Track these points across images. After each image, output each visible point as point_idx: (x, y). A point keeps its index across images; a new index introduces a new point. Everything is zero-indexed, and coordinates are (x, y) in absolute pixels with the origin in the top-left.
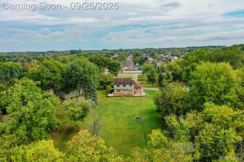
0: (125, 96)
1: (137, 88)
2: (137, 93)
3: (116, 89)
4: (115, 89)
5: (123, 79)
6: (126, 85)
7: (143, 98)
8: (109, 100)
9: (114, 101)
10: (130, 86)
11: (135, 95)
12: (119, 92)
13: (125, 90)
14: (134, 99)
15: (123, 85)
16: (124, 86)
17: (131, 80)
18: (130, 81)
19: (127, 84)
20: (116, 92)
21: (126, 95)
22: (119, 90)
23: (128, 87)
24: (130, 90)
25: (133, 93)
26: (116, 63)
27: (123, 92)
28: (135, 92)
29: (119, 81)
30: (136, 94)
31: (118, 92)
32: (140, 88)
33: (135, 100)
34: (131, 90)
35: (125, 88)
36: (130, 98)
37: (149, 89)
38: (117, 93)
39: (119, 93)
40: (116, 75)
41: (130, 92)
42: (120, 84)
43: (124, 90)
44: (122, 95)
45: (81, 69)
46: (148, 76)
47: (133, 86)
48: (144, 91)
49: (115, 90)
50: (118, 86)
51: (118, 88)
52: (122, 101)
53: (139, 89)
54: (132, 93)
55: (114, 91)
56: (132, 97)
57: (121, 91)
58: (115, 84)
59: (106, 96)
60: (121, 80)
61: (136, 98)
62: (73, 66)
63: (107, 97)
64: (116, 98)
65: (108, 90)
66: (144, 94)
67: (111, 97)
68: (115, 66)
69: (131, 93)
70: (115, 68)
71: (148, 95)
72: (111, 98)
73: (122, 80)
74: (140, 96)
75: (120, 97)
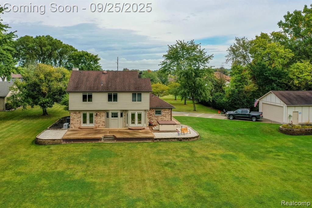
0: (115, 139)
1: (160, 106)
2: (162, 128)
3: (80, 111)
4: (75, 112)
5: (107, 75)
6: (120, 96)
9: (60, 169)
10: (137, 95)
11: (157, 135)
12: (91, 122)
13: (115, 115)
15: (105, 96)
16: (113, 97)
17: (137, 79)
18: (133, 81)
19: (125, 90)
20: (76, 121)
21: (118, 136)
22: (88, 116)
23: (125, 100)
24: (133, 115)
25: (144, 124)
27: (107, 124)
28: (150, 125)
29: (92, 79)
30: (158, 131)
31: (88, 121)
32: (171, 107)
34: (140, 116)
35: (113, 106)
36: (140, 147)
38: (83, 125)
39: (88, 125)
42: (95, 90)
43: (110, 115)
44: (101, 136)
47: (146, 98)
49: (73, 116)
50: (87, 98)
51: (87, 106)
53: (165, 114)
54: (139, 125)
55: (69, 121)
56: (145, 144)
57: (100, 120)
58: (76, 90)
60: (98, 78)
61: (163, 146)
64: (71, 147)
66: (191, 130)
67: (54, 142)
69: (136, 125)
72: (52, 147)
73: (103, 78)
74: (179, 140)
75: (94, 146)
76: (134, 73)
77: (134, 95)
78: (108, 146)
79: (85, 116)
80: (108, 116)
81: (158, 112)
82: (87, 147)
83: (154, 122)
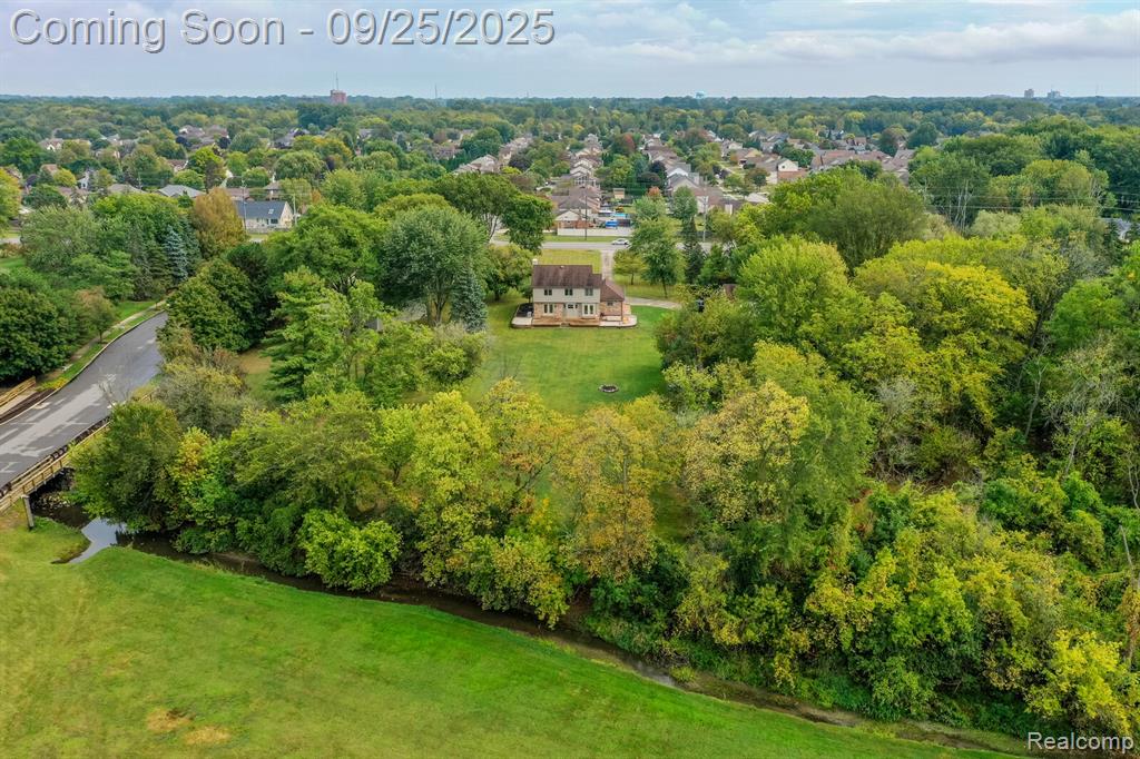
0: (570, 326)
1: (611, 299)
2: (609, 318)
3: (542, 303)
4: (538, 303)
5: (564, 270)
6: (574, 291)
7: (627, 333)
8: (521, 338)
9: (536, 341)
10: (589, 292)
11: (603, 324)
12: (551, 311)
13: (571, 307)
14: (599, 335)
15: (563, 291)
16: (569, 292)
17: (590, 275)
18: (587, 277)
19: (579, 286)
20: (539, 311)
21: (573, 324)
22: (549, 307)
23: (579, 295)
24: (586, 307)
25: (596, 315)
26: (535, 202)
27: (564, 315)
28: (602, 315)
29: (551, 275)
30: (606, 320)
31: (548, 311)
32: (621, 300)
33: (600, 338)
34: (591, 308)
35: (569, 299)
36: (587, 331)
37: (649, 303)
38: (545, 314)
39: (549, 314)
40: (534, 247)
41: (586, 313)
42: (554, 284)
43: (567, 306)
44: (559, 323)
45: (439, 237)
46: (650, 258)
47: (597, 293)
48: (634, 310)
49: (535, 306)
50: (548, 292)
51: (548, 299)
52: (559, 342)
53: (616, 307)
54: (591, 315)
55: (532, 310)
56: (591, 330)
57: (558, 311)
58: (539, 284)
59: (508, 323)
60: (556, 273)
61: (603, 332)
62: (411, 230)
63: (512, 326)
64: (539, 330)
65: (510, 305)
66: (633, 321)
67: (526, 327)
68: (530, 214)
69: (589, 315)
70: (531, 222)
71: (645, 323)
72: (526, 330)
73: (561, 273)
74: (619, 328)
75: (554, 331)
76: (589, 268)
77: (587, 290)
78: (565, 330)
79: (546, 306)
80: (565, 307)
81: (610, 303)
82: (550, 330)
83: (606, 312)
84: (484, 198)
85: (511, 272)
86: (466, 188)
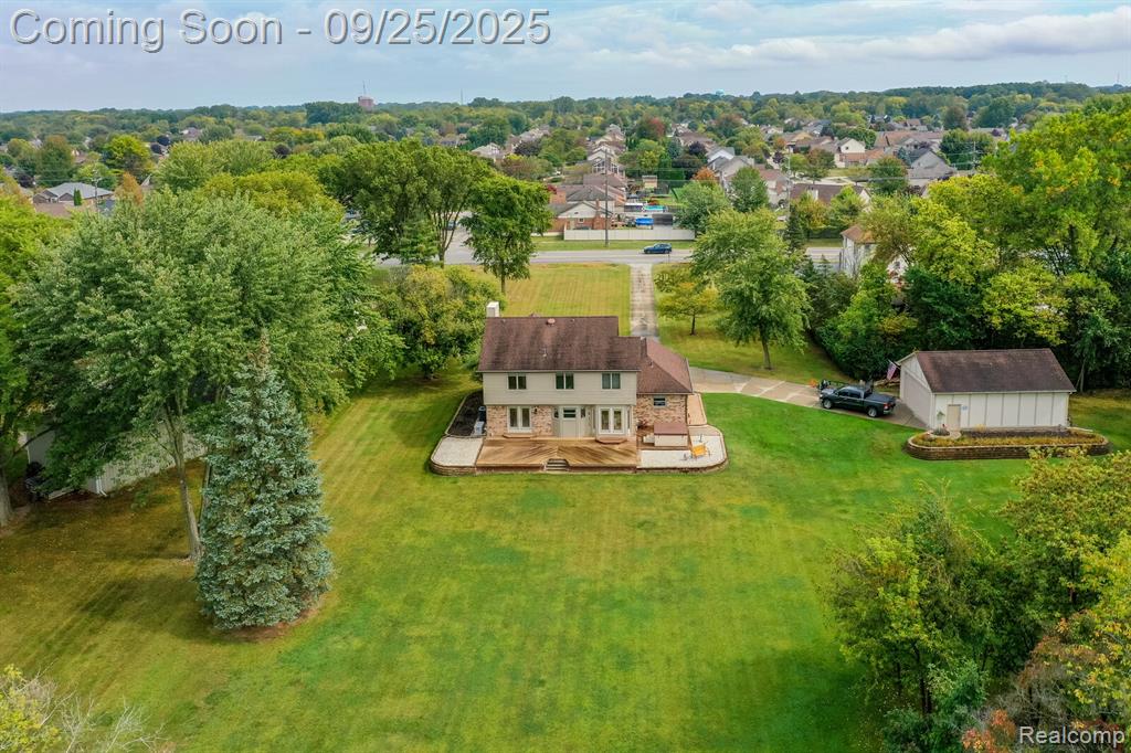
0: (566, 466)
1: (663, 391)
2: (658, 440)
3: (503, 406)
4: (495, 407)
5: (554, 329)
6: (578, 379)
8: (444, 511)
9: (478, 528)
10: (611, 380)
11: (647, 459)
12: (526, 422)
13: (570, 413)
15: (550, 379)
16: (566, 382)
17: (614, 338)
18: (605, 346)
19: (588, 368)
20: (498, 424)
22: (516, 415)
23: (588, 387)
24: (605, 413)
25: (629, 432)
27: (555, 431)
28: (641, 427)
29: (525, 339)
30: (652, 447)
31: (520, 422)
32: (684, 393)
34: (618, 413)
35: (565, 398)
36: (609, 486)
37: (741, 387)
38: (511, 431)
39: (520, 430)
41: (605, 425)
42: (530, 365)
43: (561, 413)
44: (541, 460)
46: (740, 294)
47: (629, 382)
49: (490, 412)
50: (517, 383)
51: (518, 398)
52: (539, 528)
53: (673, 406)
54: (618, 432)
55: (482, 418)
56: (619, 480)
57: (542, 421)
58: (496, 365)
59: (424, 456)
60: (537, 335)
61: (649, 486)
63: (431, 468)
64: (493, 483)
66: (711, 447)
67: (463, 471)
68: (509, 209)
69: (612, 432)
70: (509, 223)
71: (743, 453)
72: (462, 482)
73: (548, 337)
74: (684, 471)
75: (531, 480)
76: (610, 323)
77: (606, 376)
78: (555, 480)
79: (513, 413)
80: (556, 415)
81: (659, 402)
82: (517, 483)
83: (650, 420)
84: (423, 182)
85: (451, 326)
86: (391, 166)
